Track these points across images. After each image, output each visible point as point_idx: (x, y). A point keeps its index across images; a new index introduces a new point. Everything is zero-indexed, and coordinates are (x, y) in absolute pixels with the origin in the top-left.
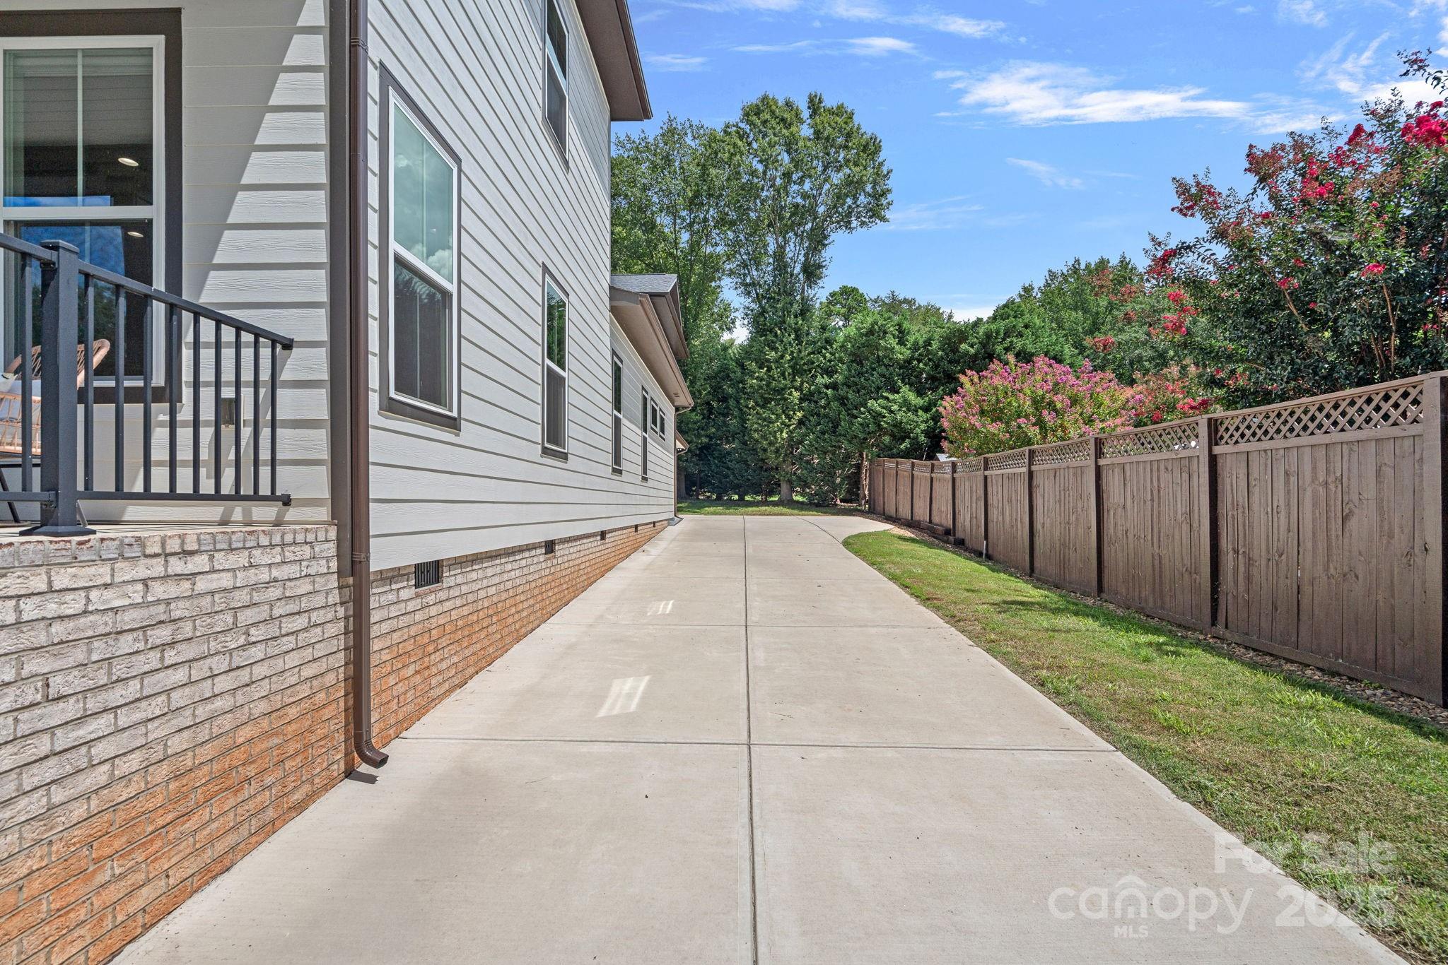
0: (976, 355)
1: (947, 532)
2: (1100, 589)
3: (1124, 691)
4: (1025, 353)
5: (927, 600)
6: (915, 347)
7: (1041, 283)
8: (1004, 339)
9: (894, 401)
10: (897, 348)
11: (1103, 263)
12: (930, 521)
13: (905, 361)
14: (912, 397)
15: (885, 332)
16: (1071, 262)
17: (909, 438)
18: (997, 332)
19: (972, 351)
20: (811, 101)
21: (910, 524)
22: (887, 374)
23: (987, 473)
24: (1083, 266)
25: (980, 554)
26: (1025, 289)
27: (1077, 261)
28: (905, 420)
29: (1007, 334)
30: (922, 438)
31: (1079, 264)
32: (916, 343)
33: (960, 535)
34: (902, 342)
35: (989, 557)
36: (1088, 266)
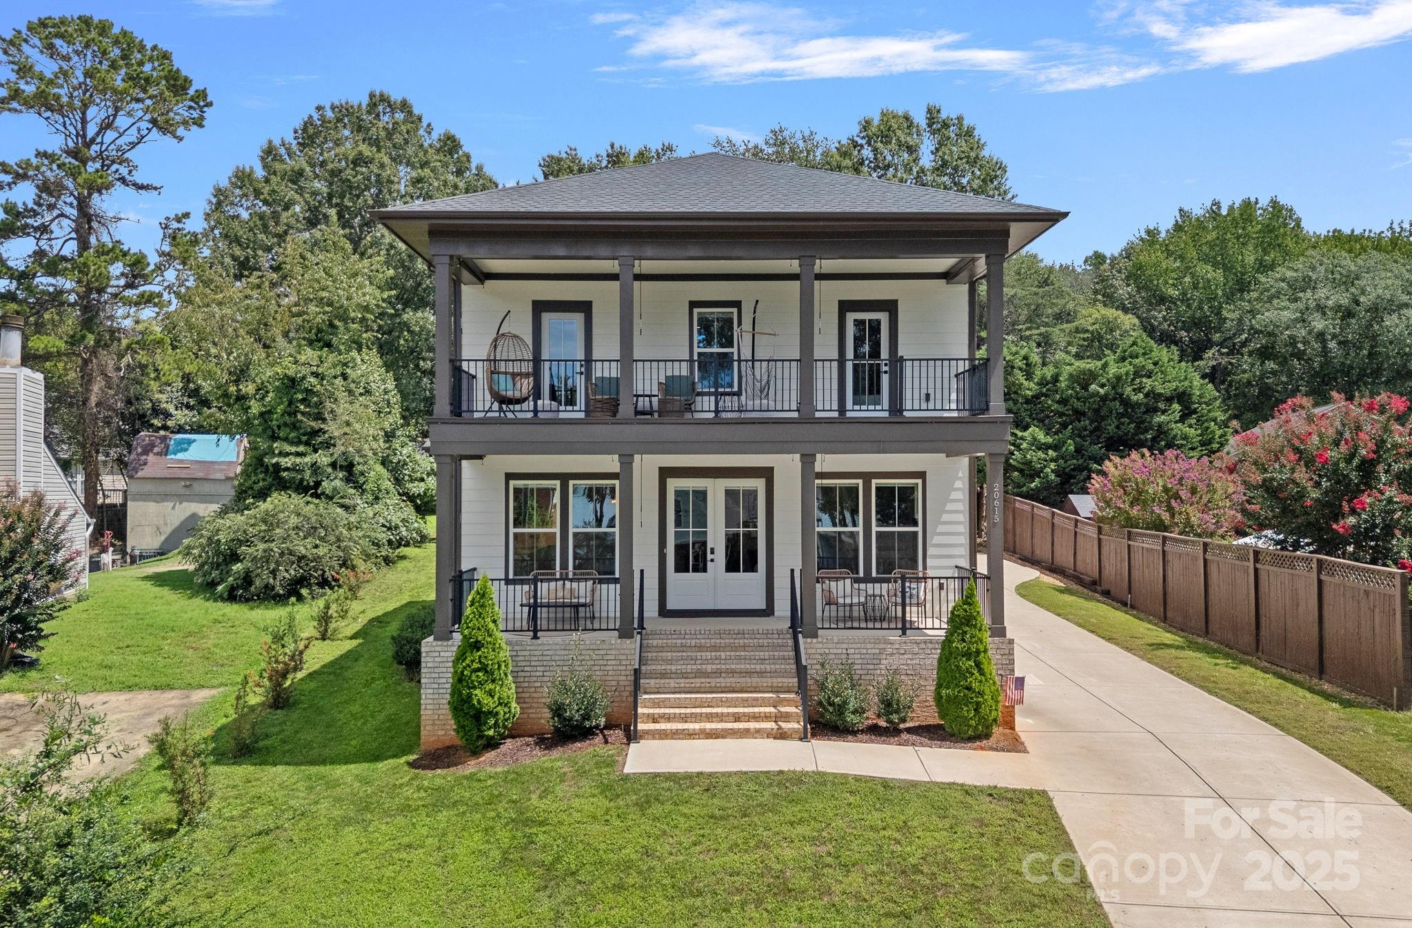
0: (1106, 395)
1: (1094, 583)
2: (1207, 632)
3: (1202, 674)
4: (1154, 393)
5: (1109, 640)
6: (1042, 383)
7: (1169, 224)
8: (1133, 380)
9: (1022, 438)
10: (1026, 383)
11: (1248, 205)
12: (1075, 571)
13: (1033, 397)
14: (1041, 437)
15: (1013, 367)
16: (1208, 204)
17: (1039, 477)
18: (1127, 374)
19: (1102, 391)
20: (929, 111)
21: (1053, 569)
22: (1015, 409)
23: (1130, 543)
24: (1224, 212)
25: (1125, 604)
26: (1148, 232)
27: (1216, 204)
28: (1035, 459)
29: (1137, 374)
30: (1053, 477)
31: (1219, 208)
32: (1043, 377)
33: (1105, 586)
34: (1029, 376)
35: (1133, 607)
36: (1231, 208)
